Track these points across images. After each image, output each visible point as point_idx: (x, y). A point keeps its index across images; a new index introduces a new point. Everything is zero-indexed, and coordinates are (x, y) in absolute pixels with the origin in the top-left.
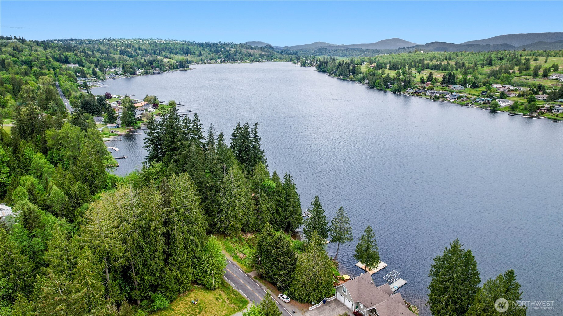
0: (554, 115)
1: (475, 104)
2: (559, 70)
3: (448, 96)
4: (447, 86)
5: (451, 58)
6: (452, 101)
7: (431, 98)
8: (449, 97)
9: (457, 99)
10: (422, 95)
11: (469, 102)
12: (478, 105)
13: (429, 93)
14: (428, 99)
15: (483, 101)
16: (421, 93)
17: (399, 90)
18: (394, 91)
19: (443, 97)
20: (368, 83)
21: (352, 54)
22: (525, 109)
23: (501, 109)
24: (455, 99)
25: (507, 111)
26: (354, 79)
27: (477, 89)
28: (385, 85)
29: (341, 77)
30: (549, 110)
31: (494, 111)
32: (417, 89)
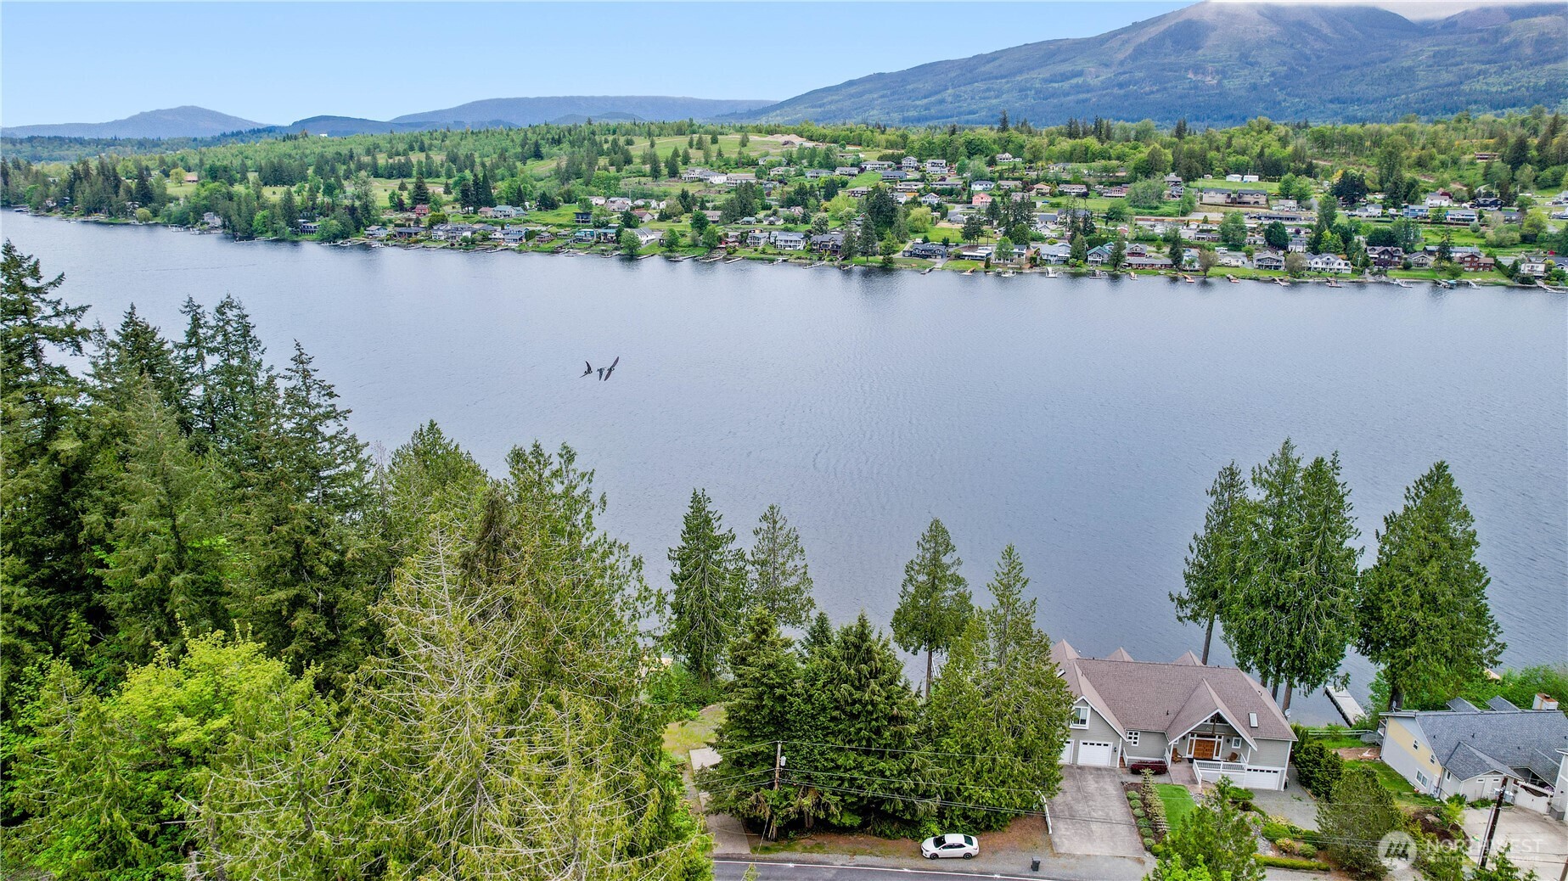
0: (756, 250)
1: (577, 246)
2: (693, 161)
3: (498, 235)
4: (475, 212)
5: (426, 146)
6: (513, 245)
7: (452, 245)
8: (502, 236)
9: (524, 240)
10: (421, 241)
11: (560, 244)
12: (586, 249)
13: (440, 233)
14: (444, 248)
15: (593, 236)
16: (416, 234)
17: (344, 235)
18: (332, 239)
19: (485, 238)
20: (224, 226)
21: (62, 153)
22: (695, 245)
23: (645, 252)
24: (520, 239)
25: (659, 252)
26: (158, 220)
27: (556, 212)
28: (291, 223)
29: (101, 217)
30: (743, 240)
31: (631, 256)
32: (396, 225)
